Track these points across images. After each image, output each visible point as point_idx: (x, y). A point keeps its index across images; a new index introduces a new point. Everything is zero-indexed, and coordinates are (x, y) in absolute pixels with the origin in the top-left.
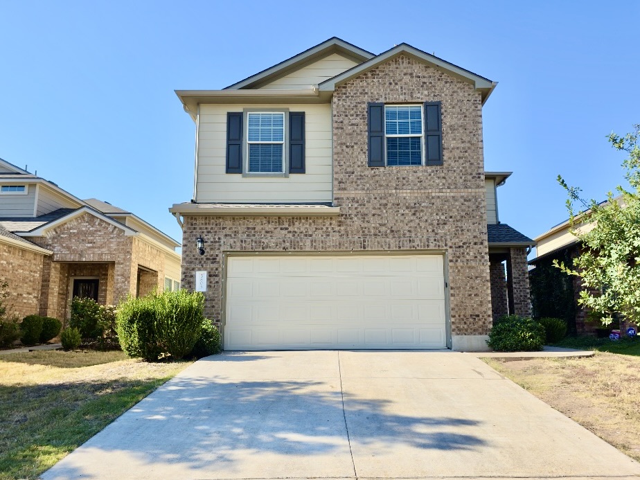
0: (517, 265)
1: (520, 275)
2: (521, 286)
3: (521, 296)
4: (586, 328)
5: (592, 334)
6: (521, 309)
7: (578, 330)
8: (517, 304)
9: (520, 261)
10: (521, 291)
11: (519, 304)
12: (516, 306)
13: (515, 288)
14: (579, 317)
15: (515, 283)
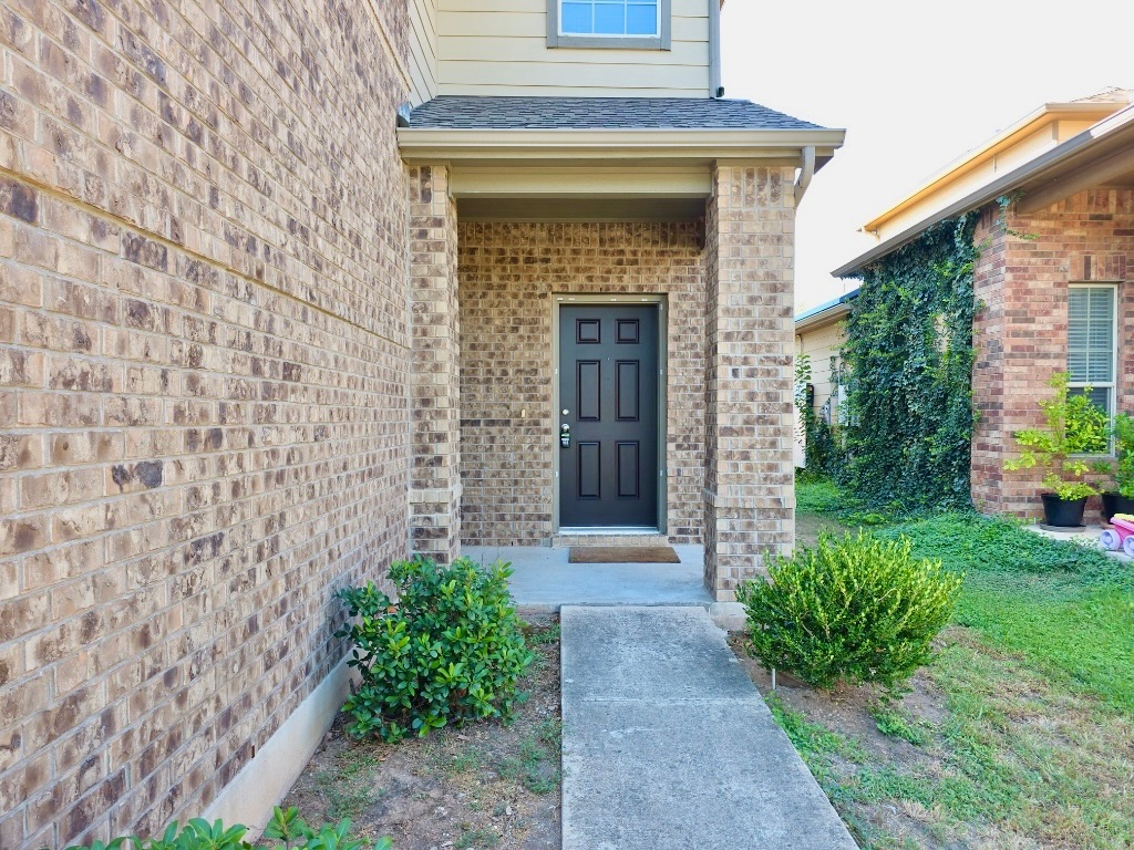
0: (746, 249)
1: (752, 300)
2: (755, 349)
3: (752, 396)
4: (1006, 488)
5: (1024, 506)
6: (745, 456)
7: (975, 489)
8: (728, 431)
9: (757, 229)
10: (752, 374)
11: (739, 433)
12: (724, 444)
13: (728, 360)
14: (983, 447)
15: (728, 337)
